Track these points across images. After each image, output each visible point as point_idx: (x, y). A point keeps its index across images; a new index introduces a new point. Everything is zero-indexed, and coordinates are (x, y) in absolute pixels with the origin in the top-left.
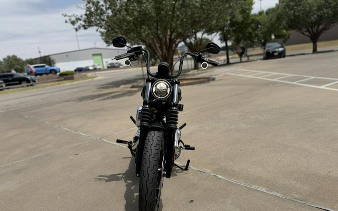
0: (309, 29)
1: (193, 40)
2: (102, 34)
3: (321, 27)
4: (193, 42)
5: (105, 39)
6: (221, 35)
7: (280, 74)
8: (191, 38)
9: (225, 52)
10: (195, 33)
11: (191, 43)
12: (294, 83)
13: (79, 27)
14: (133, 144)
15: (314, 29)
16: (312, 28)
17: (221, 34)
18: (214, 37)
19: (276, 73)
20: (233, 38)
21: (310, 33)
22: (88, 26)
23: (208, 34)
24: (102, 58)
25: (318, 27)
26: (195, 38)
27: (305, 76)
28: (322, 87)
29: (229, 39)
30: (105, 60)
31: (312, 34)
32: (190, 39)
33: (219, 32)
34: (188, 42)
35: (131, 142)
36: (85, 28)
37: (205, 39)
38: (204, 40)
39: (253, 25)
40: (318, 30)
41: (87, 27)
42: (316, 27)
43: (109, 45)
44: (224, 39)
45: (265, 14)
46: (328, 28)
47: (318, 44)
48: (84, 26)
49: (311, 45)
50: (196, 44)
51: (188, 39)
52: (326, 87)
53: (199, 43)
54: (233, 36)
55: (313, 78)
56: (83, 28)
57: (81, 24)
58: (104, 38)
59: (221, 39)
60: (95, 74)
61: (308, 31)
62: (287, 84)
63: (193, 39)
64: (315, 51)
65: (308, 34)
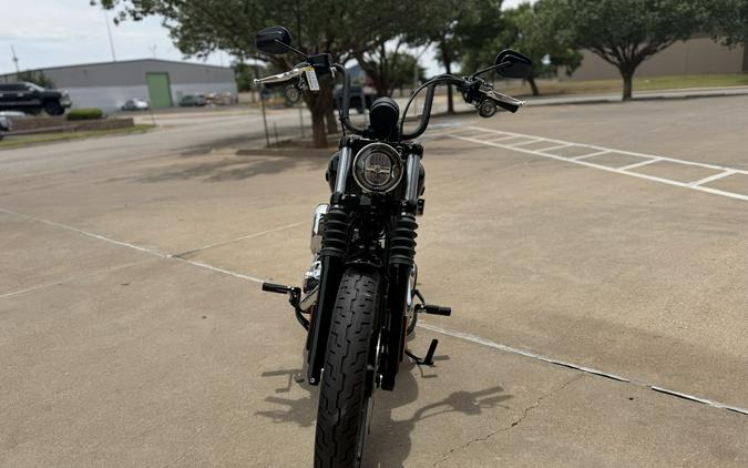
0: (617, 51)
1: (376, 57)
2: (174, 33)
3: (641, 47)
4: (378, 61)
5: (180, 43)
6: (439, 50)
7: (549, 140)
8: (374, 52)
9: (445, 88)
10: (382, 42)
11: (373, 63)
12: (572, 160)
13: (123, 15)
14: (303, 295)
15: (626, 51)
16: (623, 49)
17: (438, 47)
18: (423, 52)
19: (542, 139)
20: (466, 57)
21: (619, 59)
22: (142, 12)
23: (411, 47)
24: (169, 83)
25: (635, 47)
26: (383, 52)
27: (594, 147)
28: (620, 170)
29: (456, 59)
30: (175, 88)
31: (624, 60)
32: (370, 55)
33: (434, 44)
34: (366, 61)
35: (297, 290)
36: (137, 19)
37: (404, 54)
38: (403, 59)
39: (506, 33)
40: (636, 52)
41: (139, 15)
42: (631, 47)
43: (189, 57)
44: (445, 58)
45: (532, 11)
46: (655, 51)
47: (635, 81)
48: (133, 14)
49: (621, 82)
50: (384, 65)
51: (366, 55)
52: (628, 170)
53: (390, 62)
54: (464, 54)
55: (609, 151)
56: (132, 18)
57: (126, 8)
58: (177, 40)
59: (439, 58)
60: (153, 119)
61: (615, 53)
62: (558, 161)
63: (378, 54)
64: (627, 96)
65: (615, 60)
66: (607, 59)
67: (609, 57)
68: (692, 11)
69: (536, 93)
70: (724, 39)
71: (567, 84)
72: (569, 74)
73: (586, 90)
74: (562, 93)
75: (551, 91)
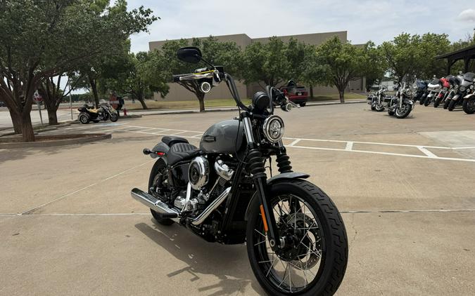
61: (193, 86)
64: (202, 110)
65: (193, 89)
66: (188, 88)
67: (190, 88)
68: (230, 65)
69: (145, 108)
70: (243, 81)
71: (161, 103)
72: (163, 97)
73: (173, 106)
74: (160, 108)
75: (153, 107)
